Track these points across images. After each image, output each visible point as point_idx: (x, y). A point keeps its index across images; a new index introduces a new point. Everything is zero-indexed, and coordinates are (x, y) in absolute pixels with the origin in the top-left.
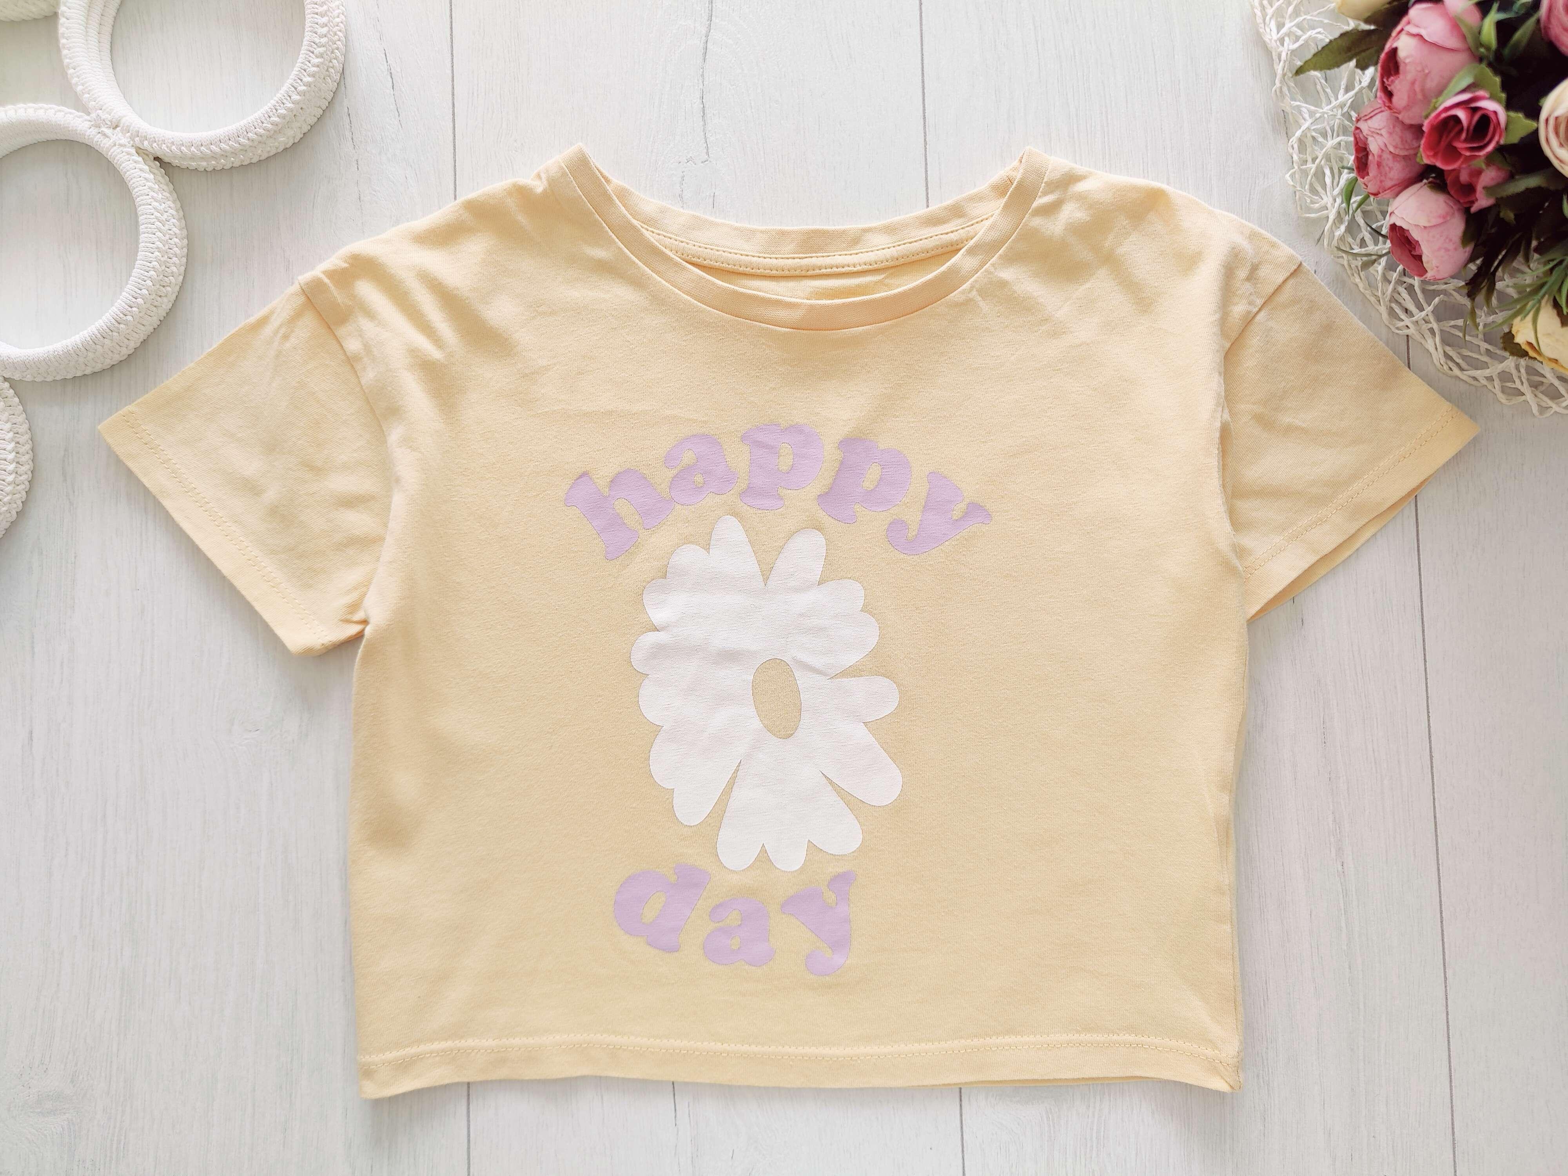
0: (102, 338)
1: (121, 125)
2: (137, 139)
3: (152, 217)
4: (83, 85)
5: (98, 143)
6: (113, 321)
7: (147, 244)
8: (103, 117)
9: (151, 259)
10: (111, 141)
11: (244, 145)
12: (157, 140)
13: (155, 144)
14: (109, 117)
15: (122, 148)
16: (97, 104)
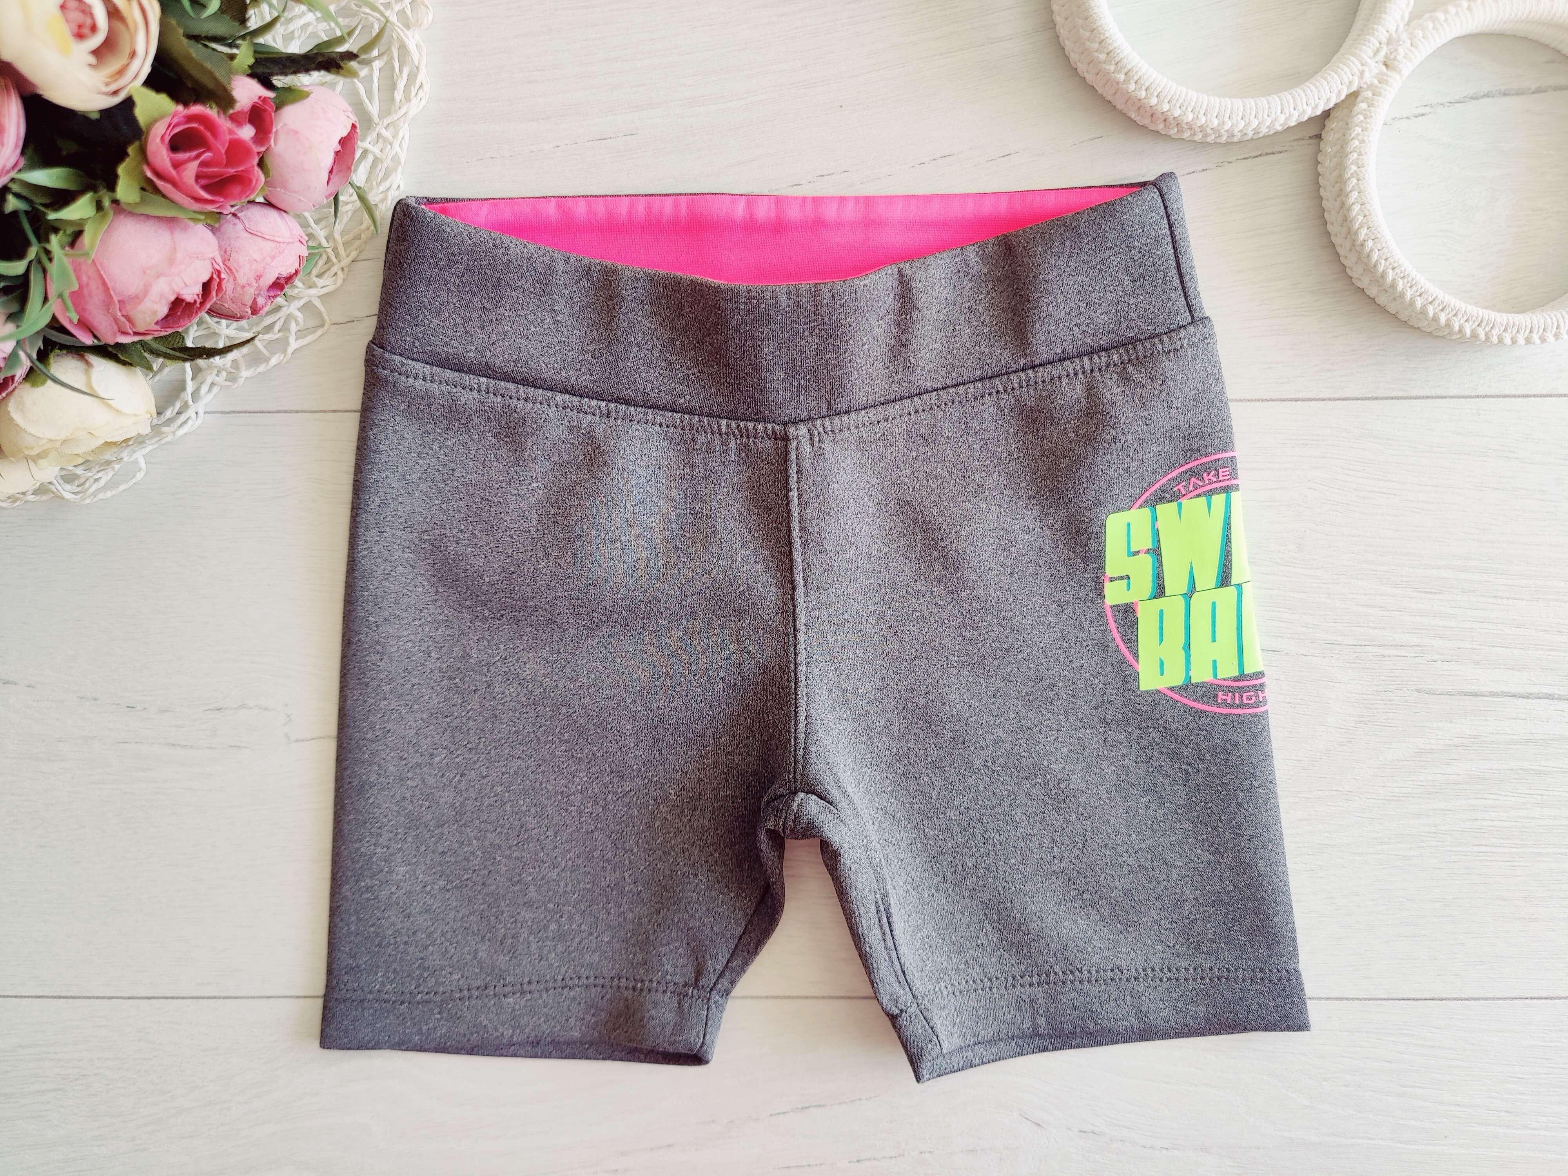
0: (1106, 51)
1: (1390, 73)
2: (1369, 94)
3: (1265, 116)
4: (1446, 20)
5: (1367, 43)
6: (1129, 67)
7: (1229, 110)
8: (1401, 50)
9: (1209, 115)
10: (1369, 60)
11: (1356, 233)
12: (1368, 120)
13: (1361, 118)
14: (1400, 58)
15: (1358, 73)
16: (1419, 39)
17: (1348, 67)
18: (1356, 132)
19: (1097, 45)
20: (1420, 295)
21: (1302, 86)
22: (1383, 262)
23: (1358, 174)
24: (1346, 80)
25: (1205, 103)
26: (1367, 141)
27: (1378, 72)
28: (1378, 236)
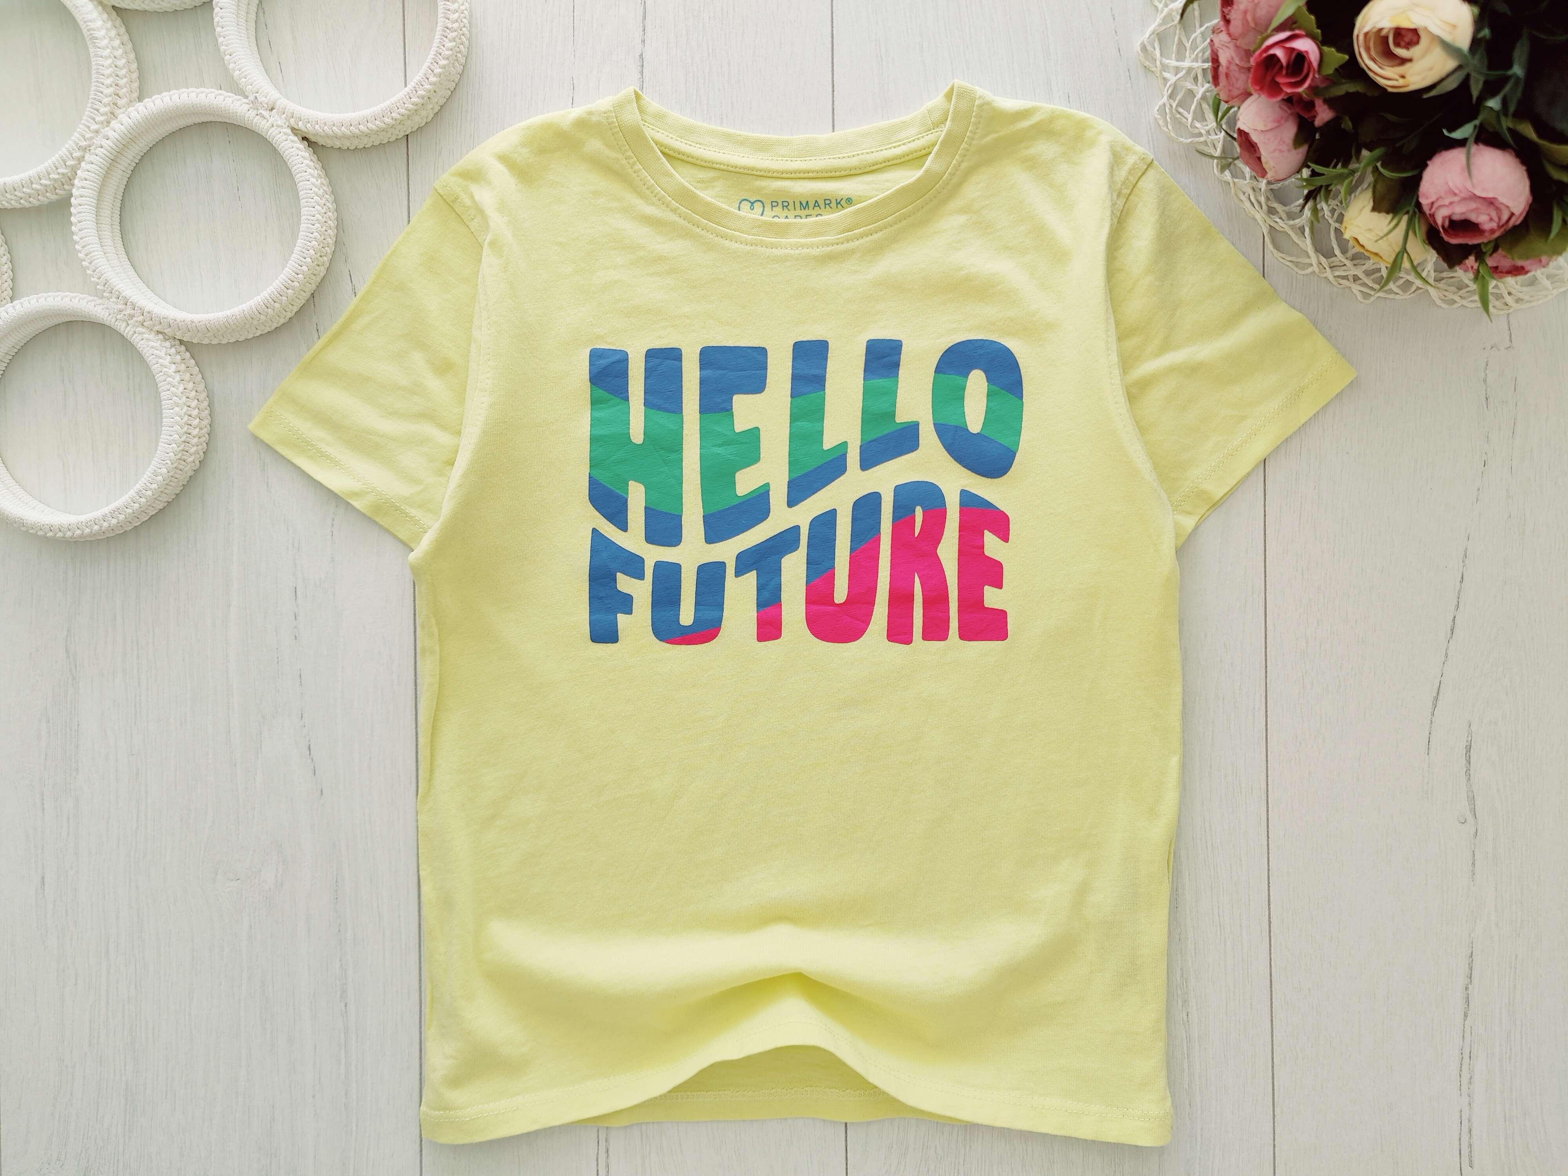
0: (272, 303)
1: (277, 107)
2: (292, 120)
3: (312, 191)
4: (238, 70)
5: (257, 125)
6: (283, 287)
7: (309, 217)
8: (259, 100)
9: (313, 230)
11: (388, 124)
12: (310, 121)
13: (309, 125)
14: (266, 102)
15: (279, 129)
16: (253, 88)
17: (275, 136)
18: (319, 129)
19: (269, 310)
20: (428, 79)
21: (289, 168)
22: (406, 105)
23: (347, 126)
24: (284, 137)
25: (304, 233)
26: (324, 121)
27: (277, 115)
28: (388, 110)
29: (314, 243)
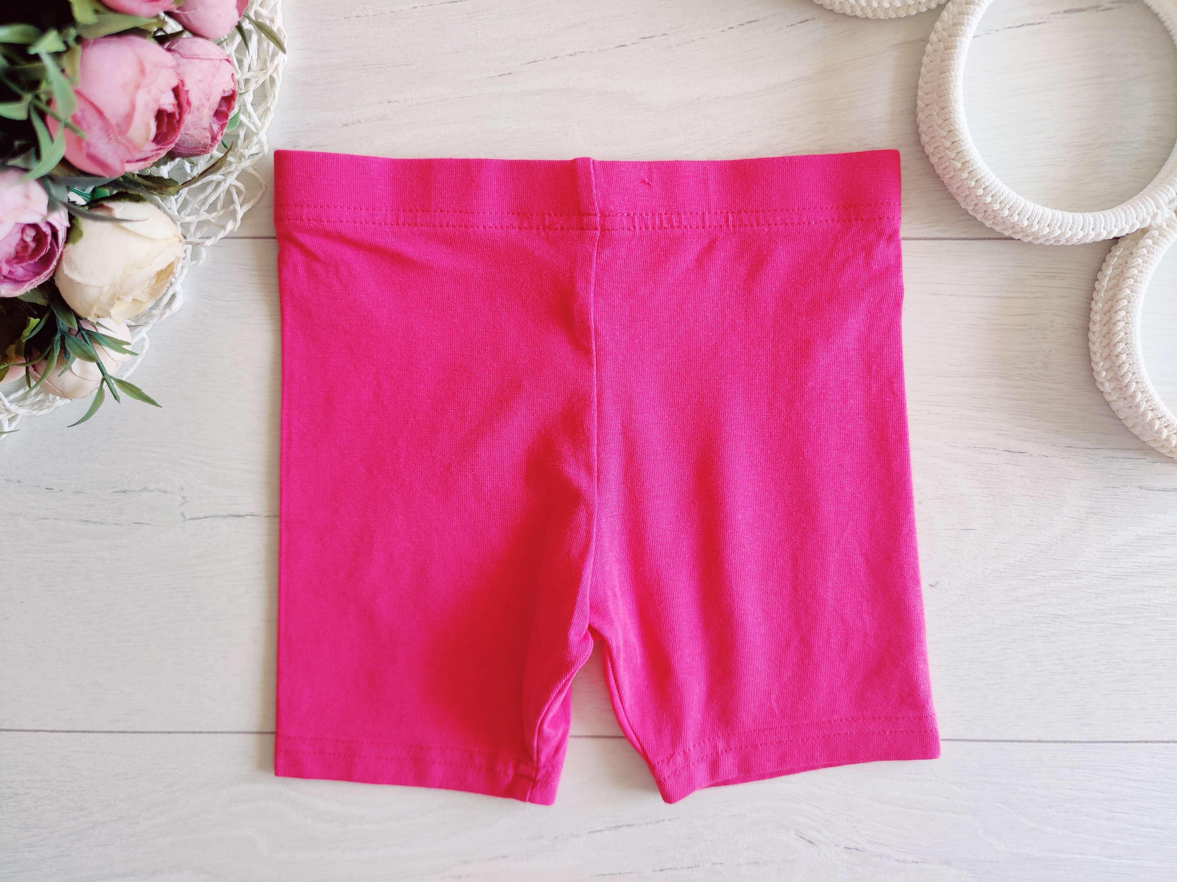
17: (1145, 206)
18: (1138, 263)
20: (1152, 410)
21: (1104, 212)
22: (1130, 375)
23: (1129, 297)
24: (1141, 218)
25: (1022, 205)
26: (1145, 272)
27: (1168, 217)
28: (1132, 353)
29: (1006, 213)
